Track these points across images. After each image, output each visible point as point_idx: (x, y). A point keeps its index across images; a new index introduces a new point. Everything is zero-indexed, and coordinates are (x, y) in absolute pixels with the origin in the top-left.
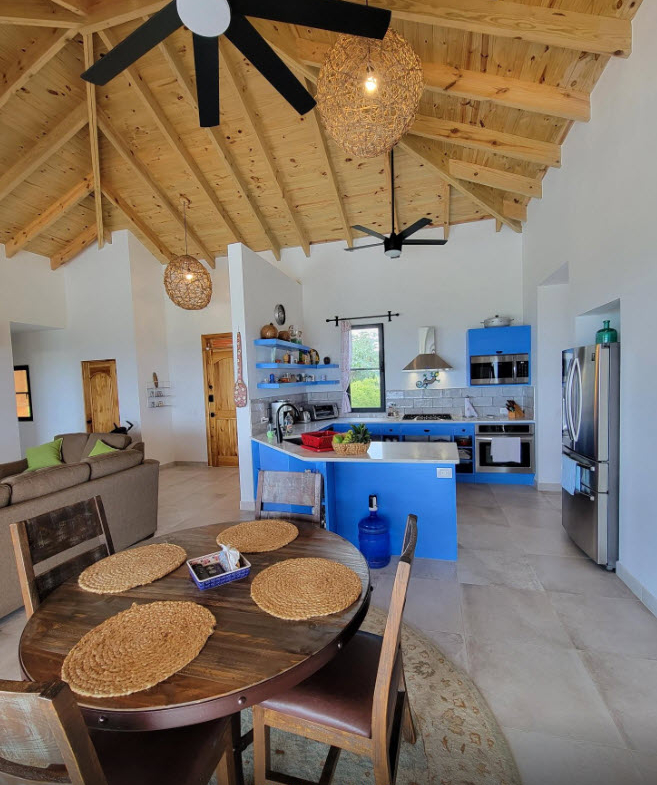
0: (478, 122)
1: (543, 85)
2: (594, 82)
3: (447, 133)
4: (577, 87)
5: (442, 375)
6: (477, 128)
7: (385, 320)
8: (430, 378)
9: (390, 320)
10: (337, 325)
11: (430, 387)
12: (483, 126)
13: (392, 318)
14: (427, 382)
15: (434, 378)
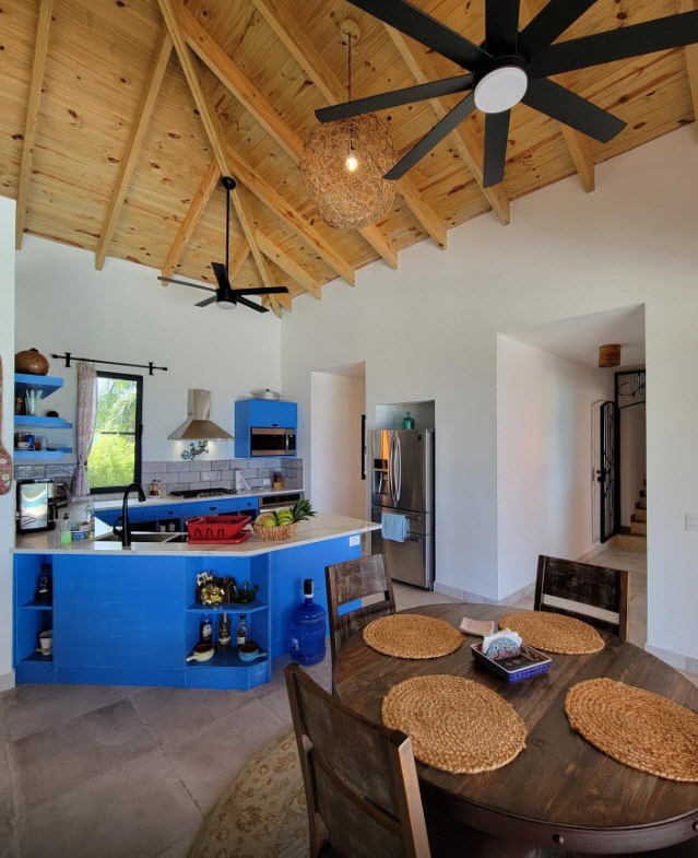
0: (310, 219)
1: (378, 229)
2: (405, 247)
3: (285, 212)
4: (395, 244)
5: (211, 445)
6: (306, 223)
7: (144, 372)
8: (198, 448)
9: (151, 373)
10: (68, 365)
11: (197, 458)
12: (312, 223)
13: (154, 371)
14: (194, 453)
15: (203, 448)
